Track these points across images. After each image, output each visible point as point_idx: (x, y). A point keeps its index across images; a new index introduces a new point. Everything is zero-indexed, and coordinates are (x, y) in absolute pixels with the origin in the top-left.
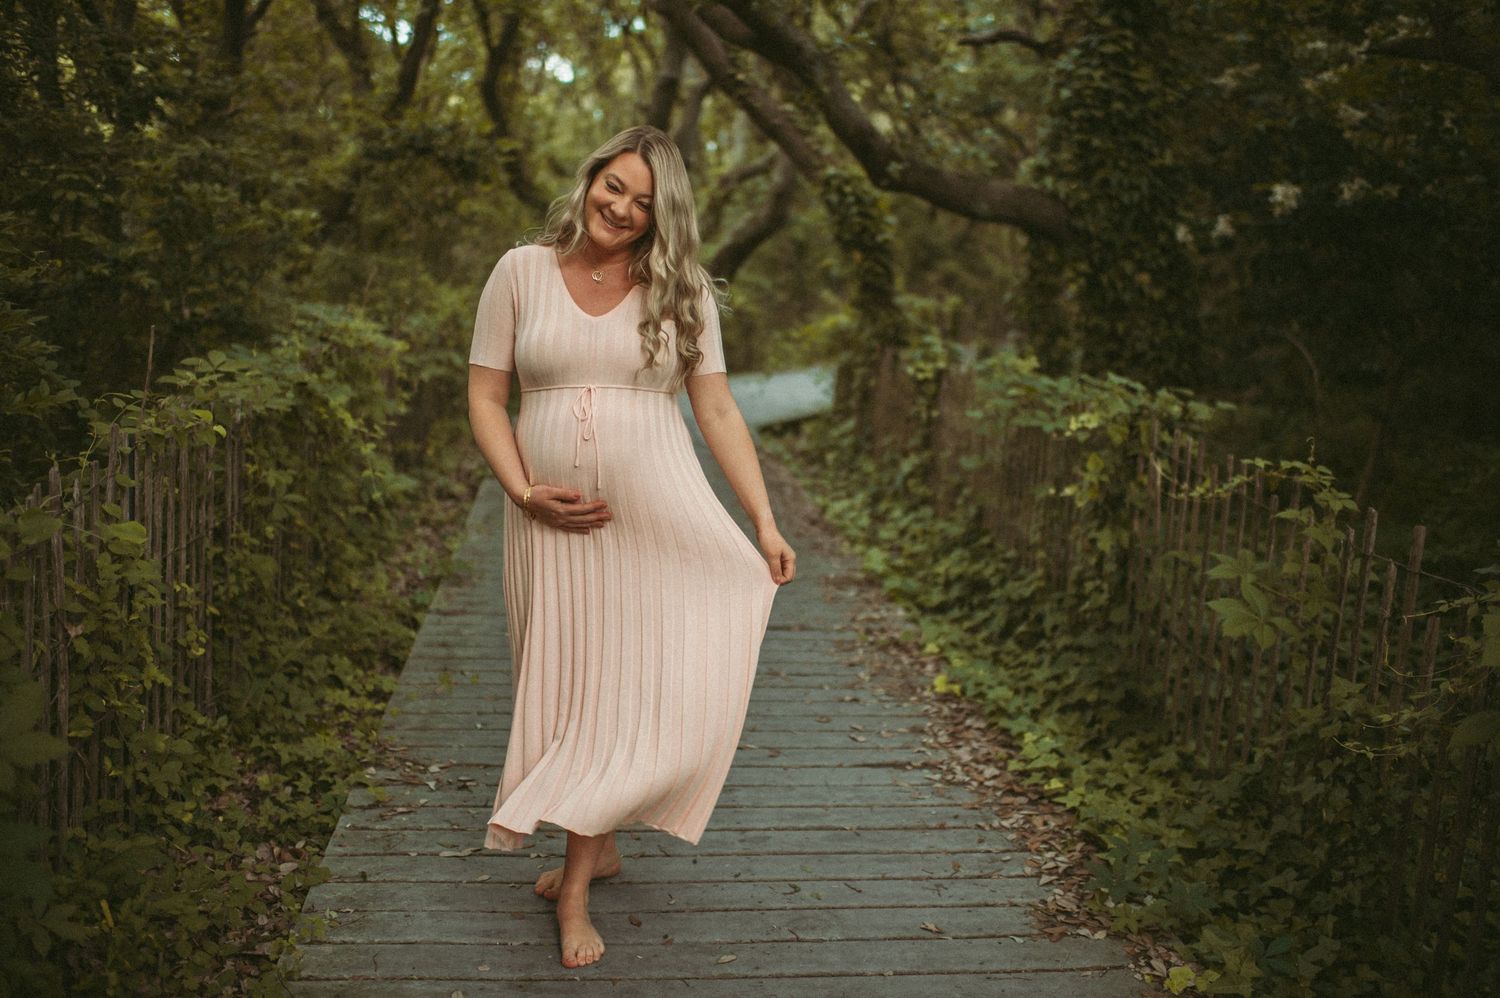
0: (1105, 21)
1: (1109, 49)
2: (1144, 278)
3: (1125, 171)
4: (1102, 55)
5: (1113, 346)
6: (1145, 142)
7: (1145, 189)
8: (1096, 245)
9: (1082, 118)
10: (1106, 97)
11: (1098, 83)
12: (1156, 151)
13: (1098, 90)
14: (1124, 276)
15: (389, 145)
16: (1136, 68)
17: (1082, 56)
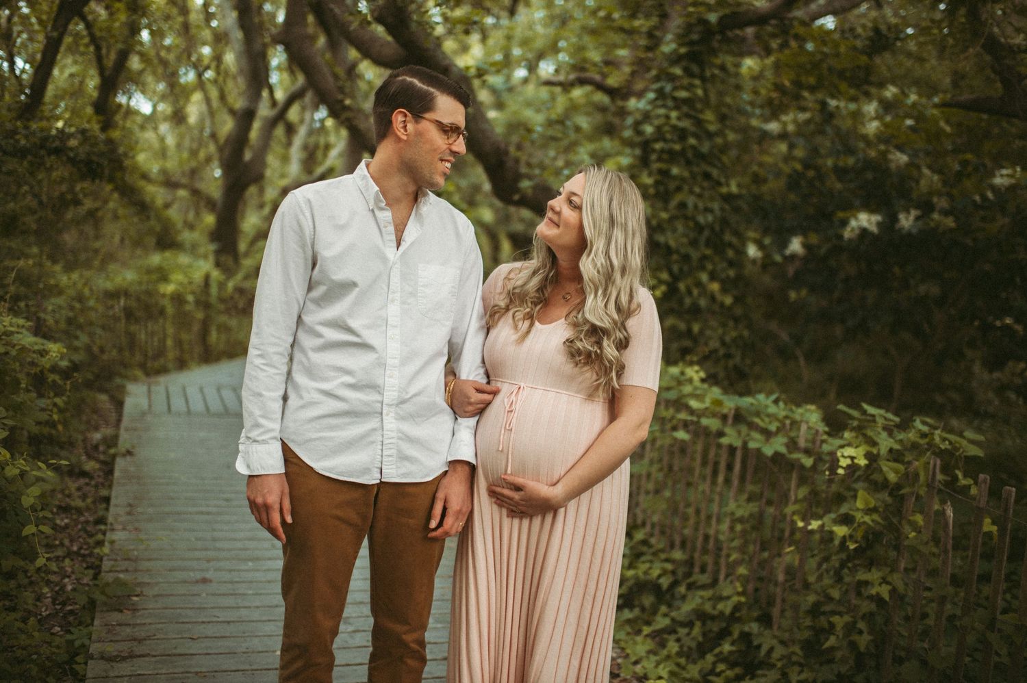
0: (678, 71)
1: (683, 94)
2: (715, 287)
3: (700, 196)
4: (675, 99)
5: (687, 343)
6: (715, 173)
7: (718, 213)
8: (675, 257)
9: (662, 151)
10: (682, 134)
11: (674, 121)
12: (723, 180)
13: (674, 127)
14: (699, 284)
15: (23, 142)
16: (701, 111)
17: (656, 99)
